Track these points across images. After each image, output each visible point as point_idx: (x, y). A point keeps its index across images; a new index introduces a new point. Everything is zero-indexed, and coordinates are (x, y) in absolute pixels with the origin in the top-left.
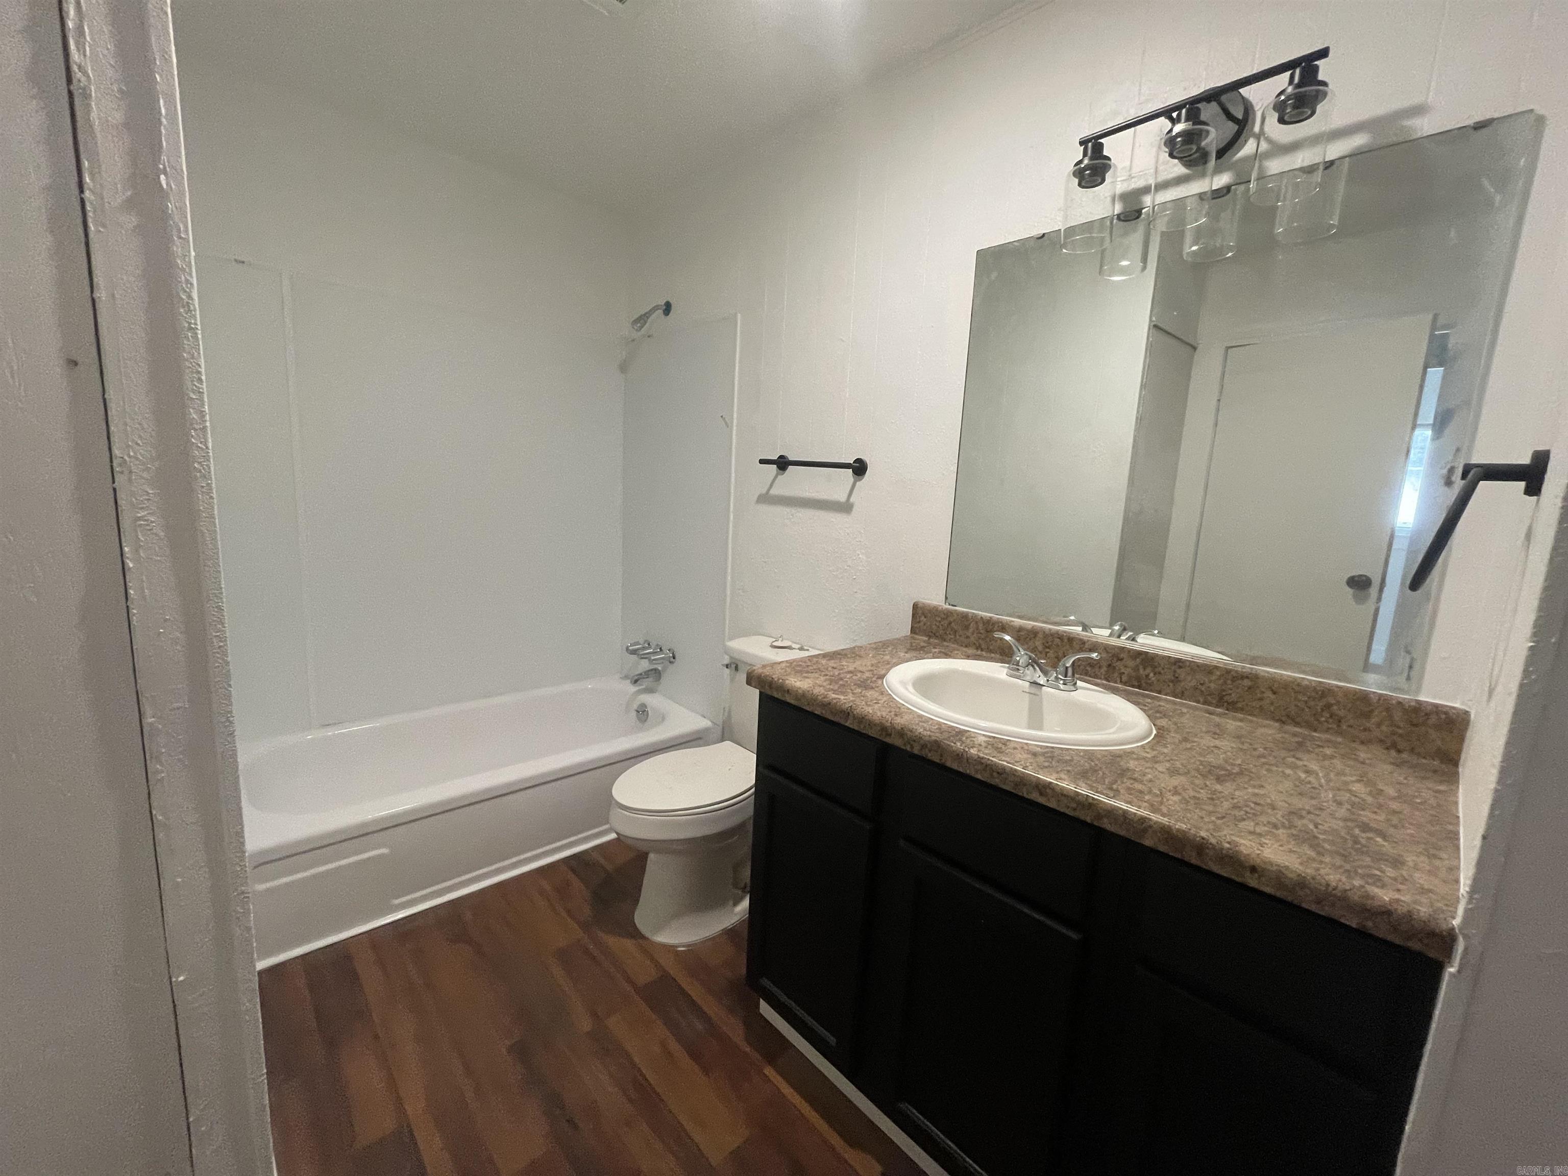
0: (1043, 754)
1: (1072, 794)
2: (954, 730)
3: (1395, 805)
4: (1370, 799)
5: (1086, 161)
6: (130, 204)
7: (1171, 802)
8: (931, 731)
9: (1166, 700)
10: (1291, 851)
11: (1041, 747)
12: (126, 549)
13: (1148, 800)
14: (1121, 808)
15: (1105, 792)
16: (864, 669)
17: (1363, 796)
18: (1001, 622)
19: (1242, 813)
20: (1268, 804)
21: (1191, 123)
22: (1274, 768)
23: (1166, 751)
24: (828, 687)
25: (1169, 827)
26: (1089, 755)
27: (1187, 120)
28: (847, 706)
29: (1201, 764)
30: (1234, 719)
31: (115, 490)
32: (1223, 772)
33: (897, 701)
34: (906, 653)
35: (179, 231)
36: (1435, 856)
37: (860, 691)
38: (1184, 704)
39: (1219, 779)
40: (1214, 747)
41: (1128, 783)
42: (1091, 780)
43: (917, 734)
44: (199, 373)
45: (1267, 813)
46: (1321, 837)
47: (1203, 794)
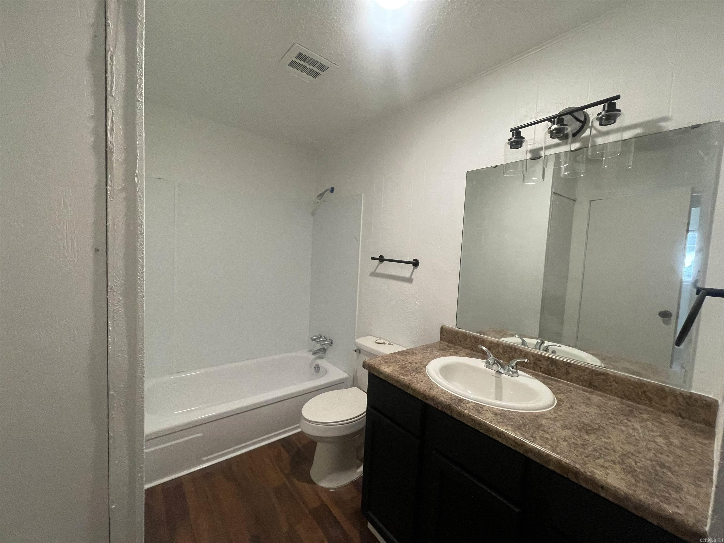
0: (500, 414)
1: (513, 439)
2: (458, 399)
3: (679, 452)
4: (665, 448)
5: (513, 139)
6: (123, 189)
7: (562, 446)
8: (447, 399)
9: (563, 382)
10: (622, 479)
11: (500, 410)
12: (109, 322)
13: (551, 444)
14: (537, 448)
15: (529, 438)
16: (417, 361)
17: (662, 445)
18: (482, 338)
19: (598, 454)
20: (612, 449)
21: (559, 125)
22: (616, 426)
23: (561, 414)
24: (400, 371)
25: (561, 461)
26: (523, 416)
27: (557, 124)
28: (408, 383)
29: (579, 423)
30: (597, 395)
31: (107, 298)
32: (590, 428)
33: (432, 381)
34: (437, 352)
35: (140, 197)
36: (699, 486)
37: (414, 374)
38: (572, 385)
39: (587, 433)
40: (586, 412)
41: (541, 433)
42: (523, 431)
43: (440, 400)
44: (143, 251)
45: (611, 454)
46: (638, 470)
47: (579, 442)
